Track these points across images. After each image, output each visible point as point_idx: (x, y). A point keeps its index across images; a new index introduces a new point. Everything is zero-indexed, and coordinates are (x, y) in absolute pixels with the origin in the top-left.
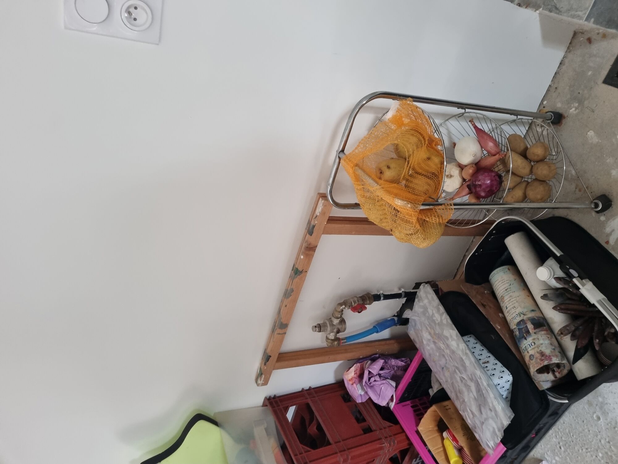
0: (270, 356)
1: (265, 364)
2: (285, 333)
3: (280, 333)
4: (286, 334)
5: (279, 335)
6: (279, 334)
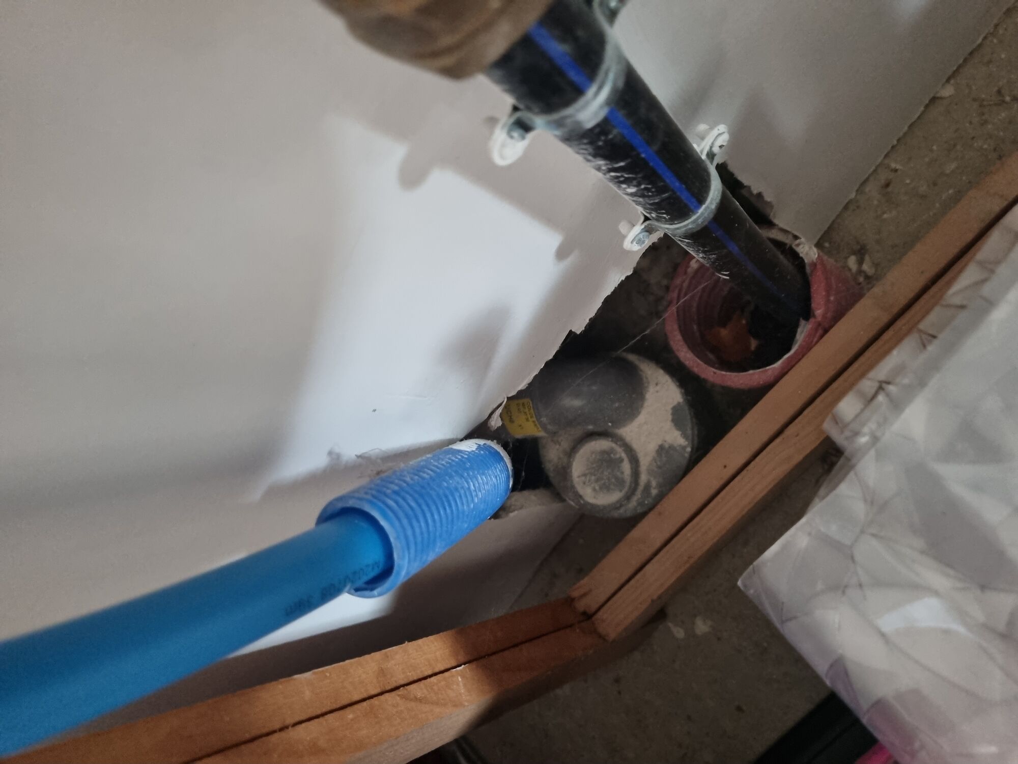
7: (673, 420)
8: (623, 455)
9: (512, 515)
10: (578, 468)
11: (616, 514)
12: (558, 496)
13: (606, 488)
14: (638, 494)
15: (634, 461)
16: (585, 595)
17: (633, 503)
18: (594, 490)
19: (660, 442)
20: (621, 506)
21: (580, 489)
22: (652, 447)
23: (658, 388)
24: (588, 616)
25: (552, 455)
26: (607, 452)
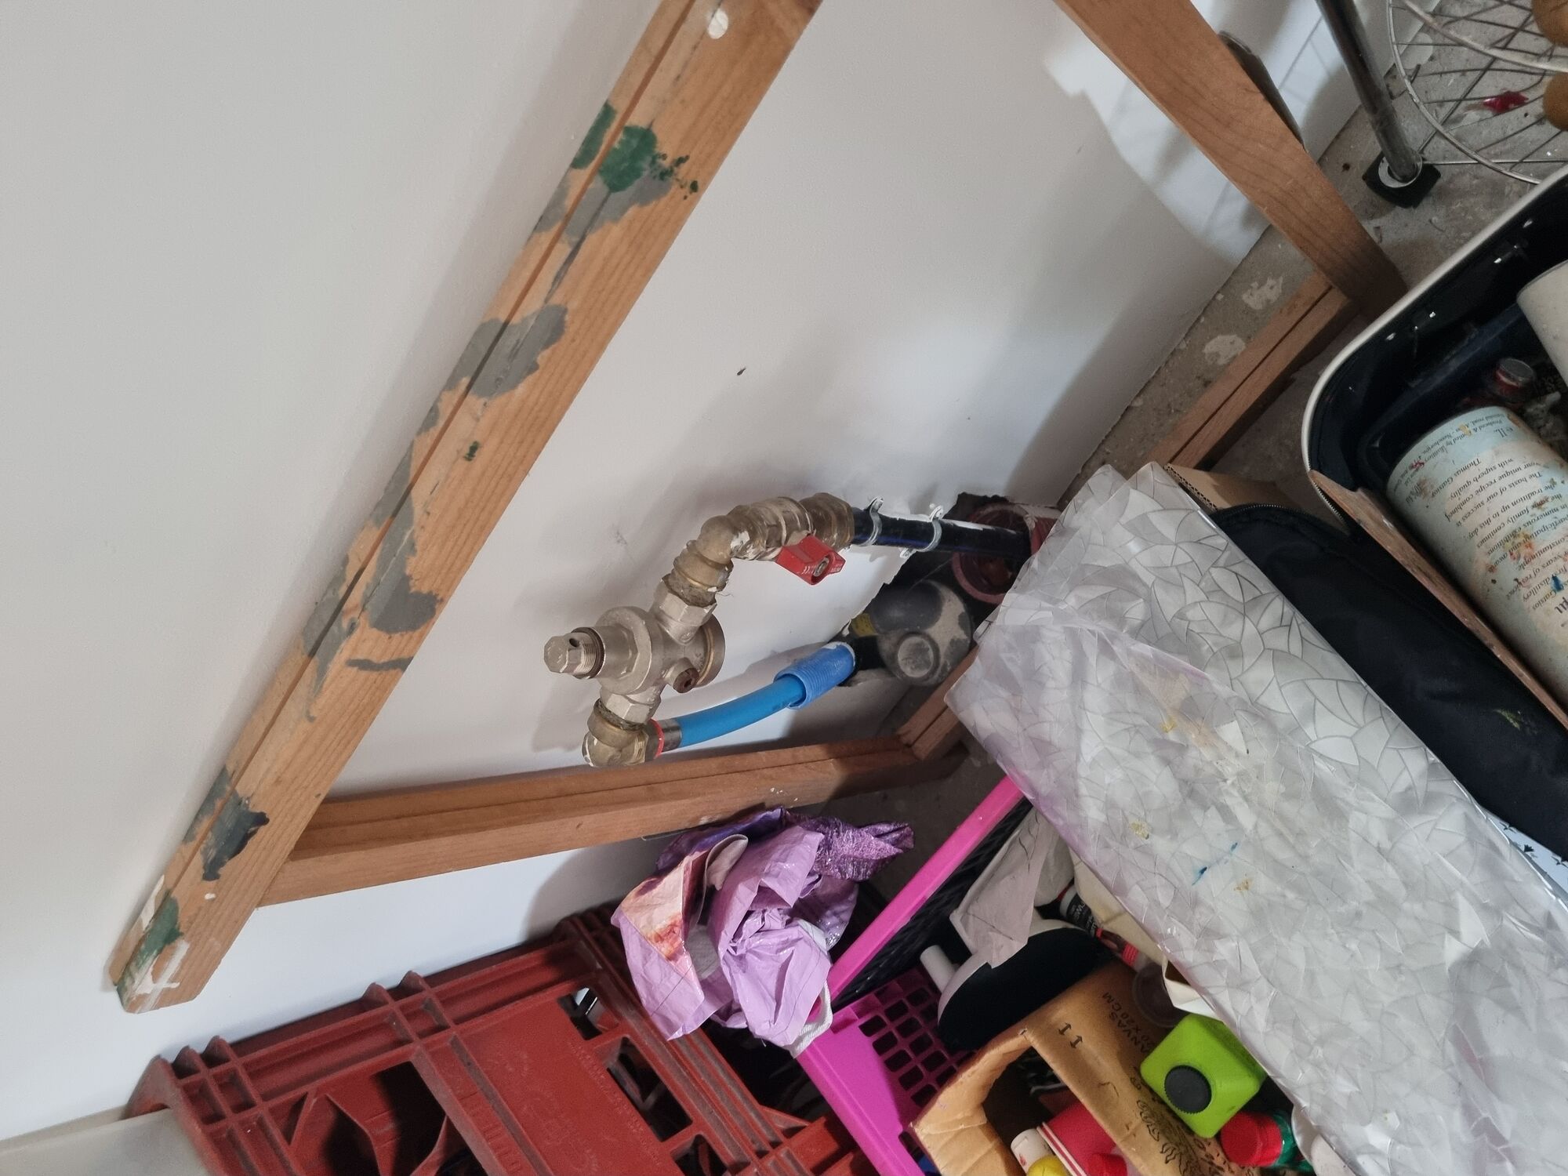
0: (261, 820)
1: (211, 872)
2: (401, 664)
3: (374, 660)
4: (404, 669)
5: (364, 674)
6: (365, 665)
7: (959, 623)
8: (929, 646)
9: (859, 684)
10: (901, 656)
11: (925, 683)
12: (890, 673)
13: (918, 667)
14: (939, 671)
15: (936, 650)
16: (906, 734)
17: (936, 676)
18: (912, 668)
19: (951, 637)
20: (928, 678)
21: (902, 668)
22: (947, 640)
23: (951, 602)
24: (909, 746)
25: (885, 646)
26: (919, 645)
